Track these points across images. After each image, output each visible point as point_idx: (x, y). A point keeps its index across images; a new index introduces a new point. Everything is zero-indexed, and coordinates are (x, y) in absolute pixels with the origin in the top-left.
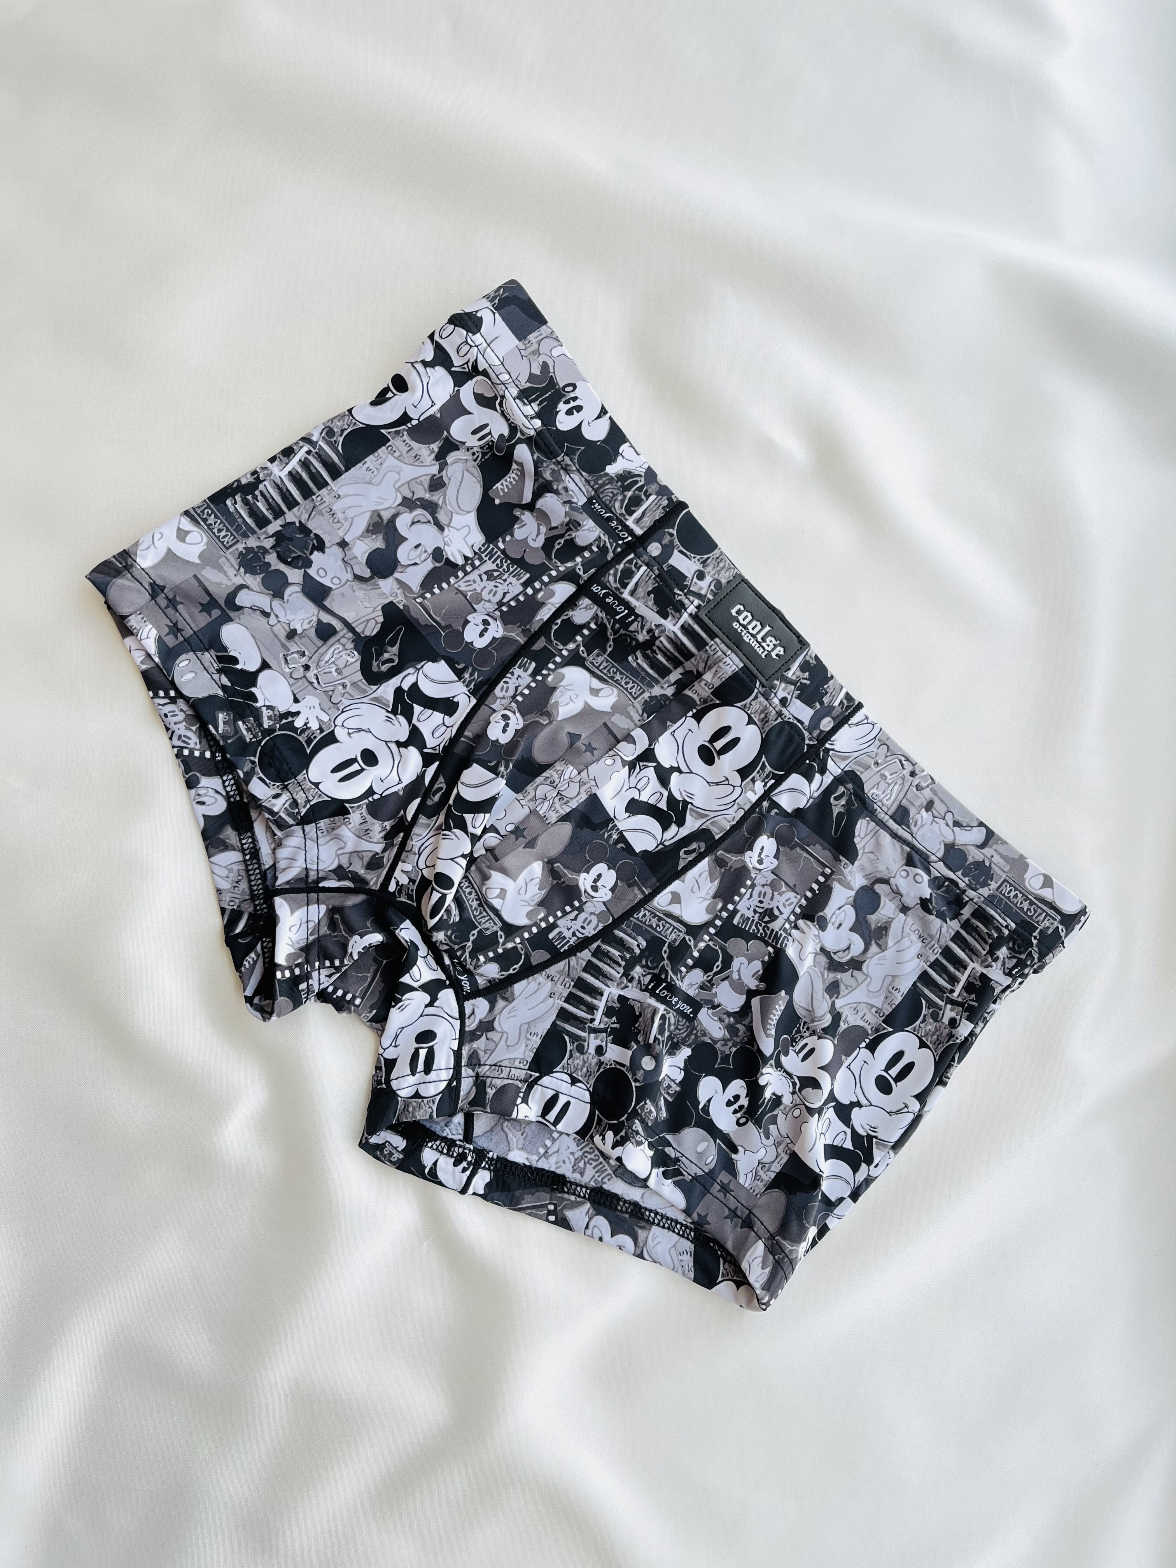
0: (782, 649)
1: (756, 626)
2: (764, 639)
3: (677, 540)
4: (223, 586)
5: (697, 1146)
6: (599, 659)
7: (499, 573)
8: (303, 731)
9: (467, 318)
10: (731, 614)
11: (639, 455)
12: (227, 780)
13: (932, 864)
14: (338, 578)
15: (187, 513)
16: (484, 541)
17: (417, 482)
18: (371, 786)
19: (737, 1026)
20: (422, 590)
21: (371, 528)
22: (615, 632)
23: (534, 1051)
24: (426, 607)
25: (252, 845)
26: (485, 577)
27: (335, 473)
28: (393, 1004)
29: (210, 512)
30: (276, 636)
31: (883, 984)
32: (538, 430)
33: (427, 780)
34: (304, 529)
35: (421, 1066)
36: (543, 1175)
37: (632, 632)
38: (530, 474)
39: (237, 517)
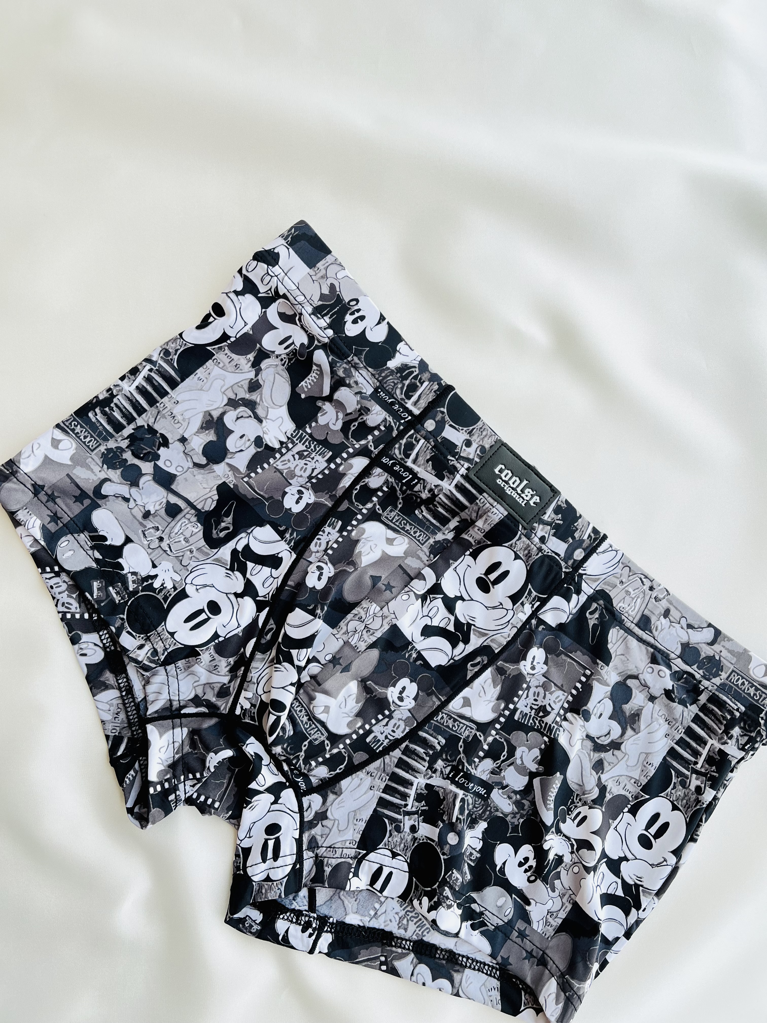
0: (538, 498)
1: (516, 481)
2: (522, 491)
3: (447, 416)
4: (91, 481)
5: (497, 901)
6: (392, 514)
7: (308, 453)
8: (161, 591)
9: (267, 255)
10: (494, 472)
11: (413, 350)
12: (103, 635)
13: (672, 661)
14: (181, 467)
15: (58, 426)
16: (294, 428)
17: (238, 386)
18: (216, 632)
19: (523, 801)
20: (248, 470)
21: (204, 425)
22: (403, 492)
23: (361, 832)
24: (252, 485)
25: (126, 684)
26: (297, 457)
27: (174, 384)
28: (245, 806)
29: (76, 424)
30: (134, 517)
31: (638, 760)
32: (331, 338)
33: (260, 624)
34: (151, 430)
35: (270, 854)
36: (374, 933)
37: (416, 492)
38: (327, 373)
39: (98, 425)
